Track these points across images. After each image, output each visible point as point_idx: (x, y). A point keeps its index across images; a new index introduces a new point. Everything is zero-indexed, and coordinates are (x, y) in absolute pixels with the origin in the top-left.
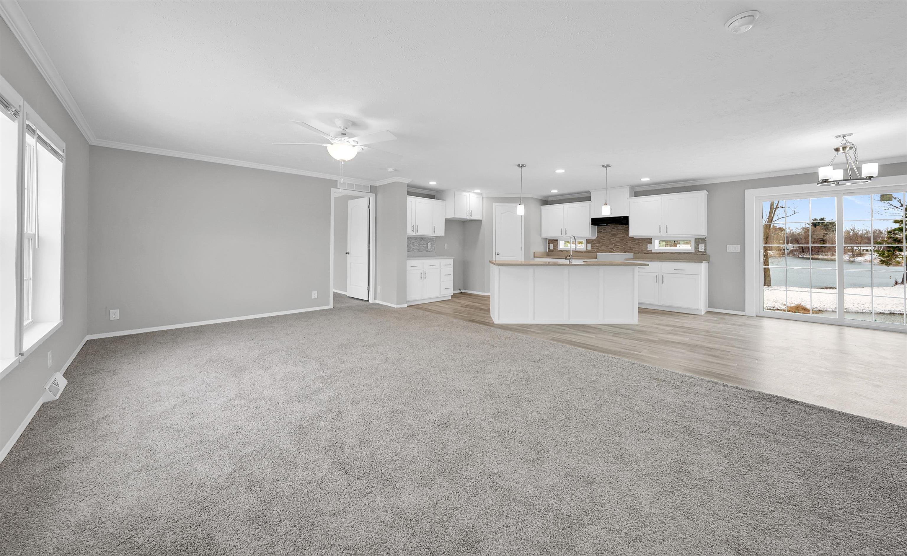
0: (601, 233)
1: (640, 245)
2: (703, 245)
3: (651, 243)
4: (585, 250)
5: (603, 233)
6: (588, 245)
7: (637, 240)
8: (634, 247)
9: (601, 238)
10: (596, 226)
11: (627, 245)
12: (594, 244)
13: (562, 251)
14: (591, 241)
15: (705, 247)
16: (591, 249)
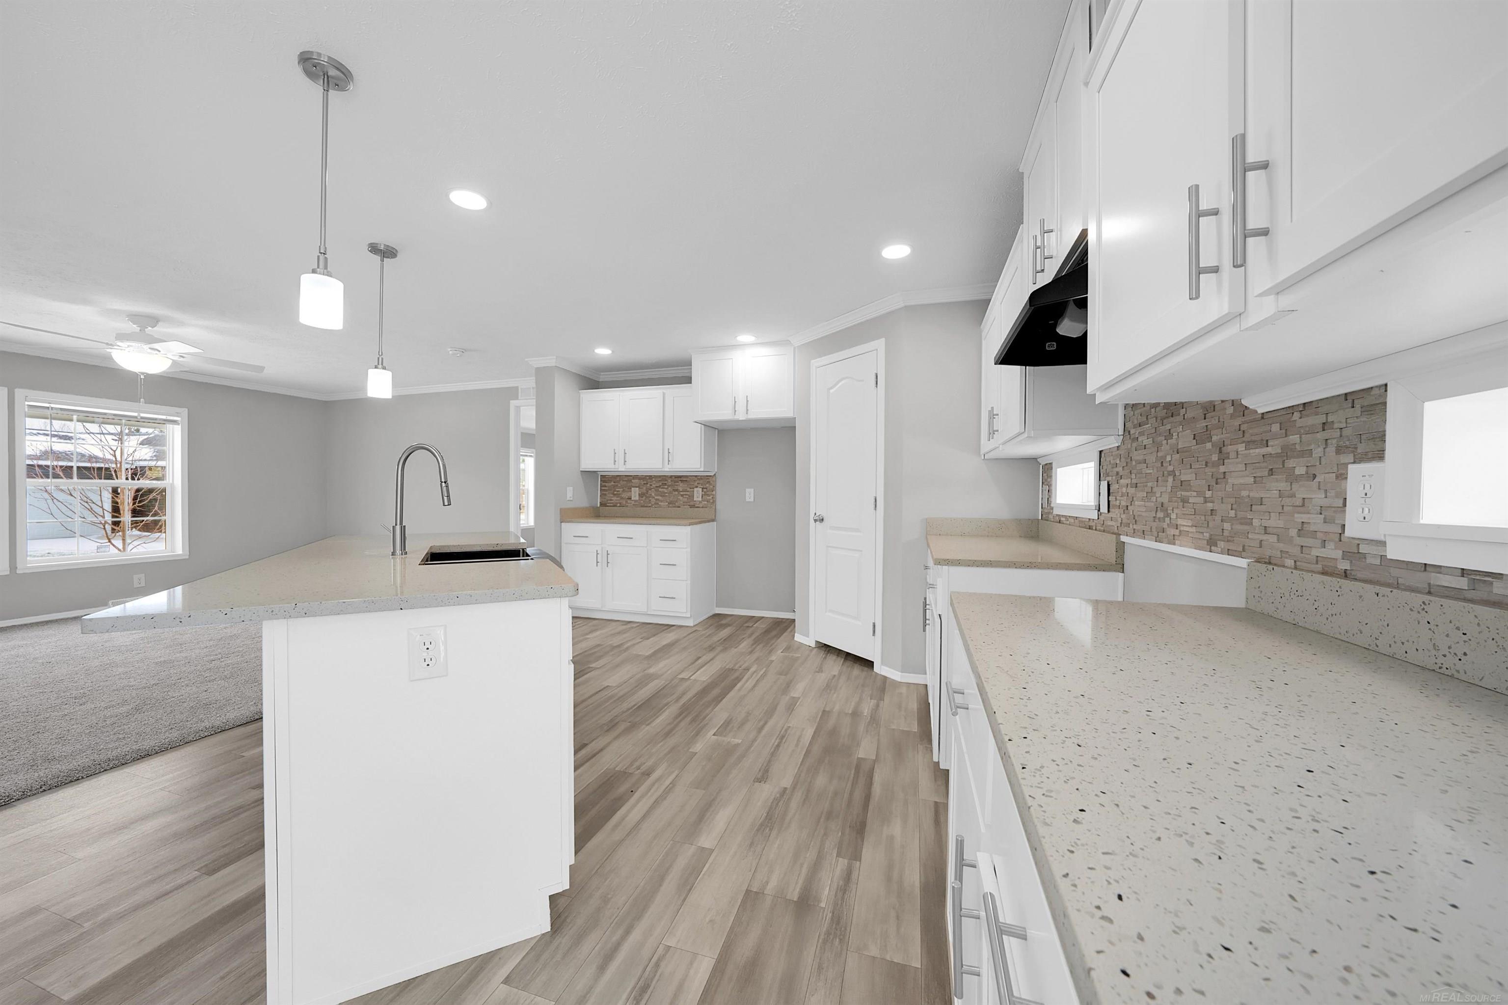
3: (1377, 450)
16: (1110, 510)
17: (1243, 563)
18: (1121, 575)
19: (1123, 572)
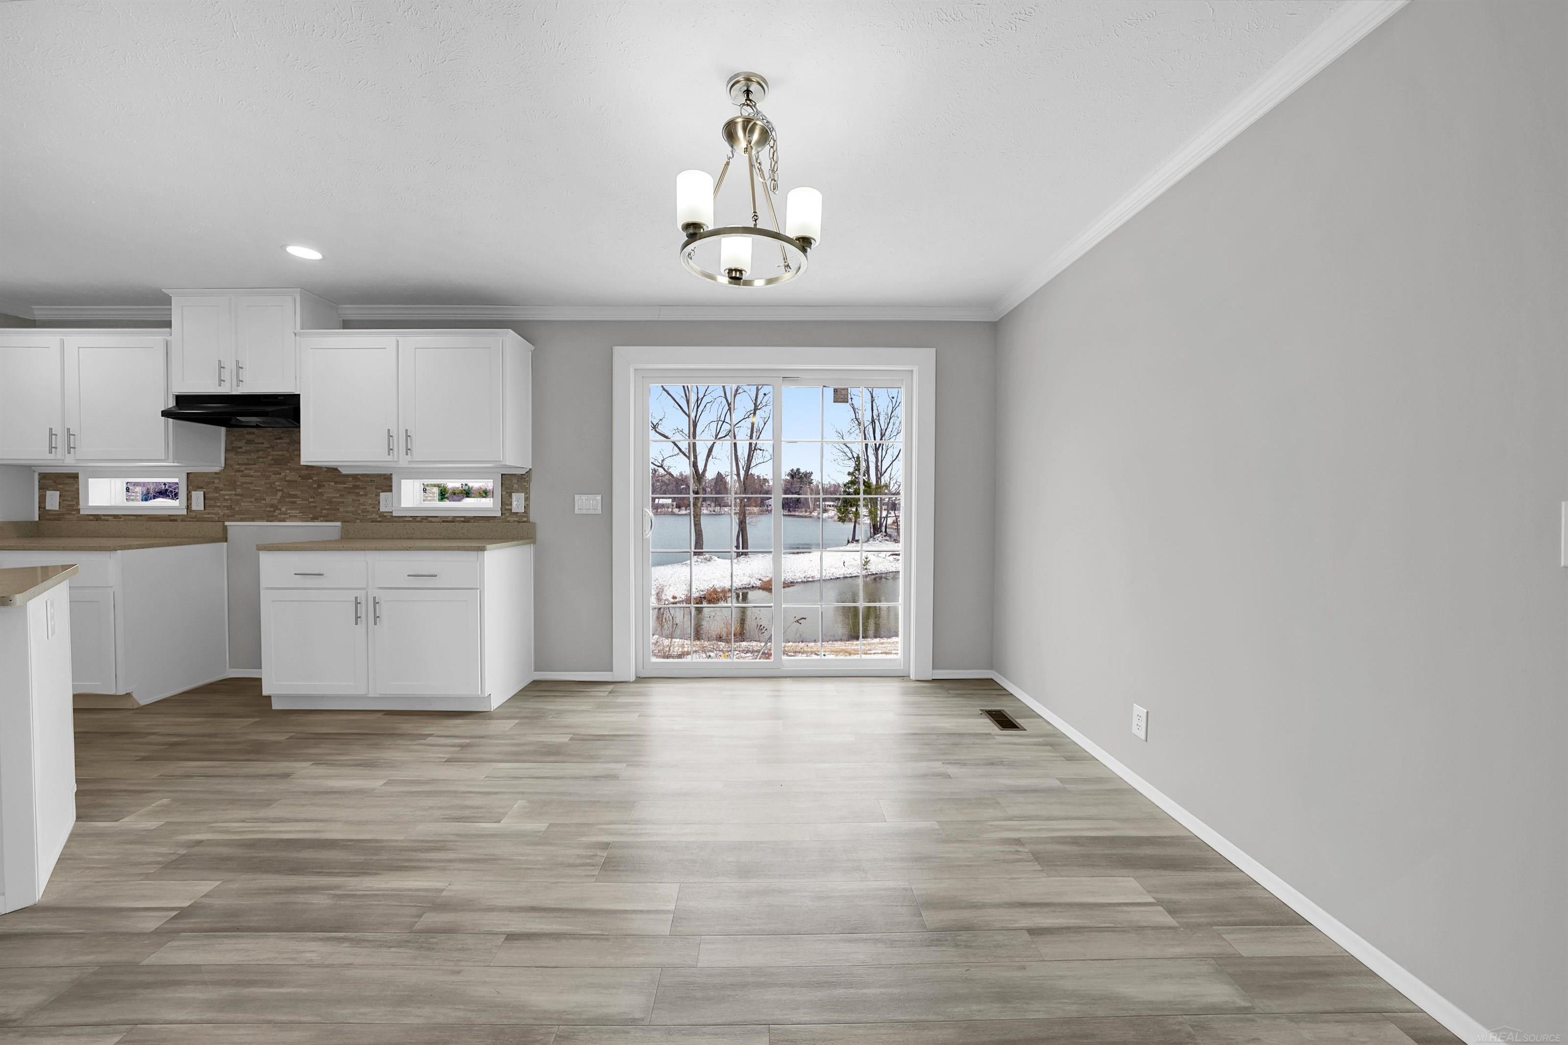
0: (237, 453)
1: (358, 494)
2: (522, 495)
3: (389, 489)
4: (184, 512)
5: (246, 452)
6: (193, 493)
7: (350, 479)
8: (343, 502)
9: (239, 471)
10: (223, 429)
11: (321, 494)
12: (217, 490)
13: (97, 518)
14: (207, 480)
15: (527, 499)
16: (206, 508)
17: (339, 524)
18: (225, 543)
19: (226, 541)
